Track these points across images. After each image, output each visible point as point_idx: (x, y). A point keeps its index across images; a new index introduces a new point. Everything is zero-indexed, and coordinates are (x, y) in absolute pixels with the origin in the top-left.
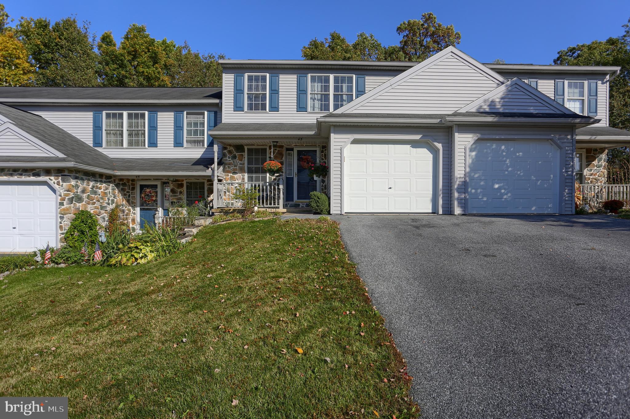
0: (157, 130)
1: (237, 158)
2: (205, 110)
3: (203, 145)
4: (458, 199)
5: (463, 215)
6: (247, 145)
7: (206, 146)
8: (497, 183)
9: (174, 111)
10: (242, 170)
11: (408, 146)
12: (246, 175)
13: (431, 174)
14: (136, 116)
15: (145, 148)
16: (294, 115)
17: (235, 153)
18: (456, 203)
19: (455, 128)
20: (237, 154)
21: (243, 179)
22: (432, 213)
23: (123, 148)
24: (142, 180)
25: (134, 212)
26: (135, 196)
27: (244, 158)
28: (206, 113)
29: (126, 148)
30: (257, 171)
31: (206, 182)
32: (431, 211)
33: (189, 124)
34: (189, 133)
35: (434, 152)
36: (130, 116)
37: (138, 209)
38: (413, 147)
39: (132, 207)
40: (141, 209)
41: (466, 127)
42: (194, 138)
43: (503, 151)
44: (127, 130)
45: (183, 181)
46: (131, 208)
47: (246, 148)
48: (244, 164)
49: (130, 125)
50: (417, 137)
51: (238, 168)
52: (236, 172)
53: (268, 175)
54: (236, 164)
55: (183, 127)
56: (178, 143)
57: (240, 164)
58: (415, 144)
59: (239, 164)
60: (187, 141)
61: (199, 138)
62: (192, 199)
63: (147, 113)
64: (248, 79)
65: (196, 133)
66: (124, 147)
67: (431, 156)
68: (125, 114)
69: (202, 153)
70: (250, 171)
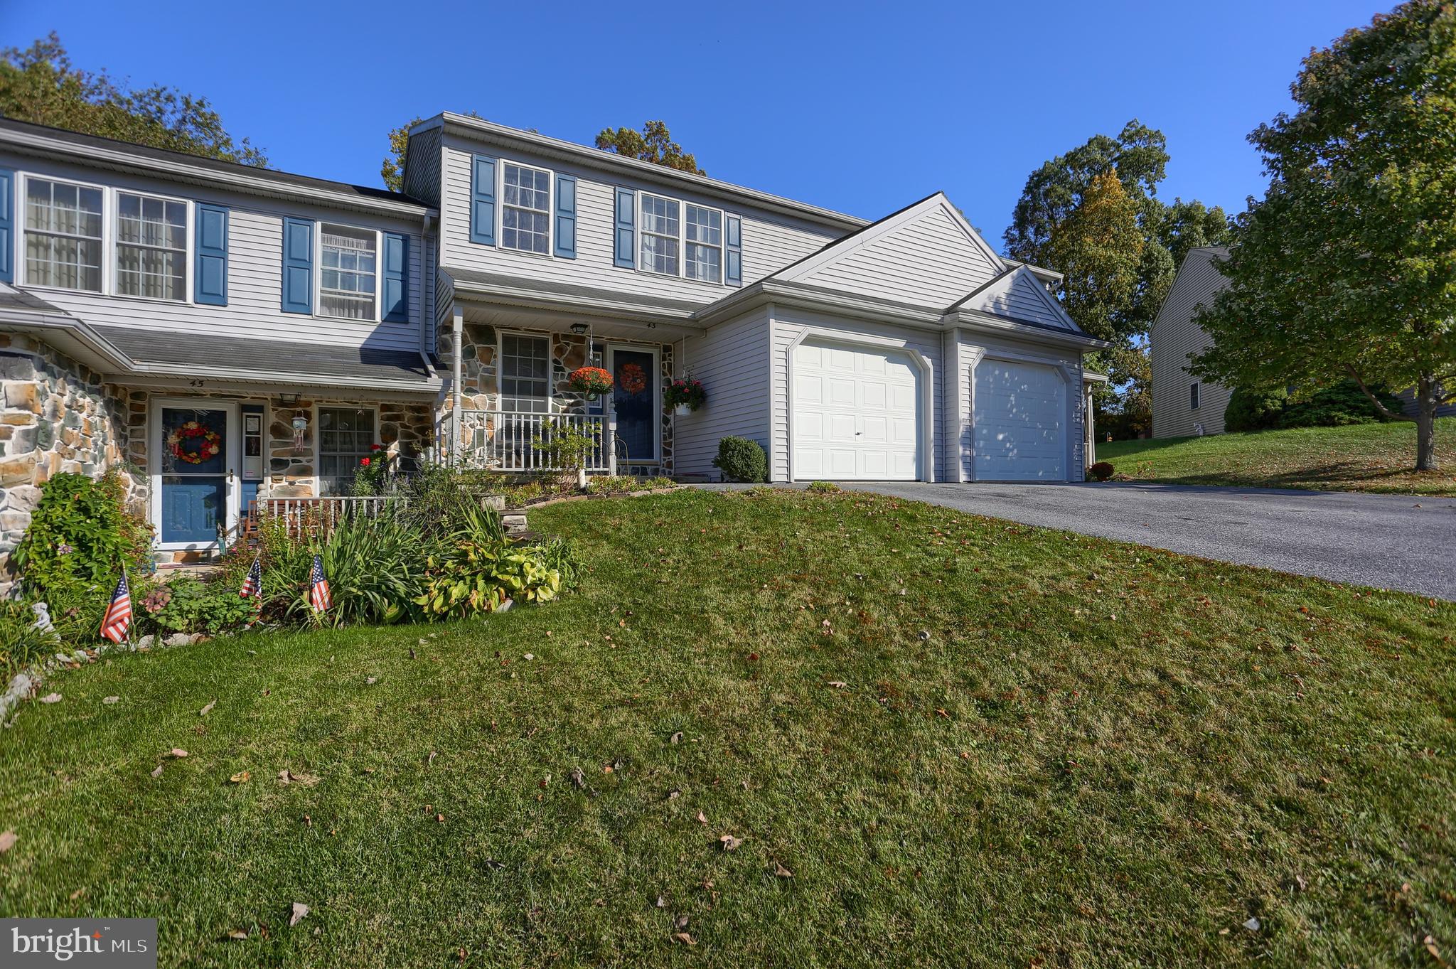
0: (225, 259)
1: (477, 356)
2: (378, 228)
3: (373, 316)
4: (964, 456)
5: (969, 482)
6: (502, 327)
7: (378, 318)
8: (1001, 433)
9: (283, 217)
10: (489, 386)
11: (882, 359)
12: (499, 398)
13: (914, 411)
14: (153, 209)
15: (186, 306)
16: (608, 273)
17: (472, 343)
18: (961, 464)
19: (956, 334)
20: (476, 346)
21: (493, 406)
22: (916, 481)
23: (103, 297)
24: (173, 394)
25: (139, 487)
26: (145, 440)
27: (495, 356)
28: (379, 235)
29: (113, 298)
30: (524, 390)
31: (377, 410)
32: (914, 478)
33: (330, 257)
34: (330, 279)
35: (919, 372)
36: (127, 205)
37: (157, 480)
38: (890, 360)
39: (132, 472)
40: (166, 481)
41: (974, 335)
42: (344, 294)
43: (1006, 380)
44: (118, 245)
45: (309, 404)
46: (128, 475)
47: (499, 335)
48: (494, 371)
49: (125, 231)
50: (900, 343)
51: (478, 379)
52: (474, 388)
53: (550, 399)
54: (474, 369)
55: (310, 261)
56: (294, 301)
57: (485, 370)
58: (893, 355)
59: (481, 370)
60: (324, 302)
61: (359, 294)
62: (338, 453)
63: (191, 206)
64: (506, 175)
65: (348, 281)
66: (106, 291)
67: (913, 379)
68: (110, 196)
69: (367, 335)
70: (508, 389)
